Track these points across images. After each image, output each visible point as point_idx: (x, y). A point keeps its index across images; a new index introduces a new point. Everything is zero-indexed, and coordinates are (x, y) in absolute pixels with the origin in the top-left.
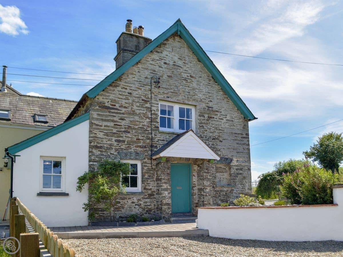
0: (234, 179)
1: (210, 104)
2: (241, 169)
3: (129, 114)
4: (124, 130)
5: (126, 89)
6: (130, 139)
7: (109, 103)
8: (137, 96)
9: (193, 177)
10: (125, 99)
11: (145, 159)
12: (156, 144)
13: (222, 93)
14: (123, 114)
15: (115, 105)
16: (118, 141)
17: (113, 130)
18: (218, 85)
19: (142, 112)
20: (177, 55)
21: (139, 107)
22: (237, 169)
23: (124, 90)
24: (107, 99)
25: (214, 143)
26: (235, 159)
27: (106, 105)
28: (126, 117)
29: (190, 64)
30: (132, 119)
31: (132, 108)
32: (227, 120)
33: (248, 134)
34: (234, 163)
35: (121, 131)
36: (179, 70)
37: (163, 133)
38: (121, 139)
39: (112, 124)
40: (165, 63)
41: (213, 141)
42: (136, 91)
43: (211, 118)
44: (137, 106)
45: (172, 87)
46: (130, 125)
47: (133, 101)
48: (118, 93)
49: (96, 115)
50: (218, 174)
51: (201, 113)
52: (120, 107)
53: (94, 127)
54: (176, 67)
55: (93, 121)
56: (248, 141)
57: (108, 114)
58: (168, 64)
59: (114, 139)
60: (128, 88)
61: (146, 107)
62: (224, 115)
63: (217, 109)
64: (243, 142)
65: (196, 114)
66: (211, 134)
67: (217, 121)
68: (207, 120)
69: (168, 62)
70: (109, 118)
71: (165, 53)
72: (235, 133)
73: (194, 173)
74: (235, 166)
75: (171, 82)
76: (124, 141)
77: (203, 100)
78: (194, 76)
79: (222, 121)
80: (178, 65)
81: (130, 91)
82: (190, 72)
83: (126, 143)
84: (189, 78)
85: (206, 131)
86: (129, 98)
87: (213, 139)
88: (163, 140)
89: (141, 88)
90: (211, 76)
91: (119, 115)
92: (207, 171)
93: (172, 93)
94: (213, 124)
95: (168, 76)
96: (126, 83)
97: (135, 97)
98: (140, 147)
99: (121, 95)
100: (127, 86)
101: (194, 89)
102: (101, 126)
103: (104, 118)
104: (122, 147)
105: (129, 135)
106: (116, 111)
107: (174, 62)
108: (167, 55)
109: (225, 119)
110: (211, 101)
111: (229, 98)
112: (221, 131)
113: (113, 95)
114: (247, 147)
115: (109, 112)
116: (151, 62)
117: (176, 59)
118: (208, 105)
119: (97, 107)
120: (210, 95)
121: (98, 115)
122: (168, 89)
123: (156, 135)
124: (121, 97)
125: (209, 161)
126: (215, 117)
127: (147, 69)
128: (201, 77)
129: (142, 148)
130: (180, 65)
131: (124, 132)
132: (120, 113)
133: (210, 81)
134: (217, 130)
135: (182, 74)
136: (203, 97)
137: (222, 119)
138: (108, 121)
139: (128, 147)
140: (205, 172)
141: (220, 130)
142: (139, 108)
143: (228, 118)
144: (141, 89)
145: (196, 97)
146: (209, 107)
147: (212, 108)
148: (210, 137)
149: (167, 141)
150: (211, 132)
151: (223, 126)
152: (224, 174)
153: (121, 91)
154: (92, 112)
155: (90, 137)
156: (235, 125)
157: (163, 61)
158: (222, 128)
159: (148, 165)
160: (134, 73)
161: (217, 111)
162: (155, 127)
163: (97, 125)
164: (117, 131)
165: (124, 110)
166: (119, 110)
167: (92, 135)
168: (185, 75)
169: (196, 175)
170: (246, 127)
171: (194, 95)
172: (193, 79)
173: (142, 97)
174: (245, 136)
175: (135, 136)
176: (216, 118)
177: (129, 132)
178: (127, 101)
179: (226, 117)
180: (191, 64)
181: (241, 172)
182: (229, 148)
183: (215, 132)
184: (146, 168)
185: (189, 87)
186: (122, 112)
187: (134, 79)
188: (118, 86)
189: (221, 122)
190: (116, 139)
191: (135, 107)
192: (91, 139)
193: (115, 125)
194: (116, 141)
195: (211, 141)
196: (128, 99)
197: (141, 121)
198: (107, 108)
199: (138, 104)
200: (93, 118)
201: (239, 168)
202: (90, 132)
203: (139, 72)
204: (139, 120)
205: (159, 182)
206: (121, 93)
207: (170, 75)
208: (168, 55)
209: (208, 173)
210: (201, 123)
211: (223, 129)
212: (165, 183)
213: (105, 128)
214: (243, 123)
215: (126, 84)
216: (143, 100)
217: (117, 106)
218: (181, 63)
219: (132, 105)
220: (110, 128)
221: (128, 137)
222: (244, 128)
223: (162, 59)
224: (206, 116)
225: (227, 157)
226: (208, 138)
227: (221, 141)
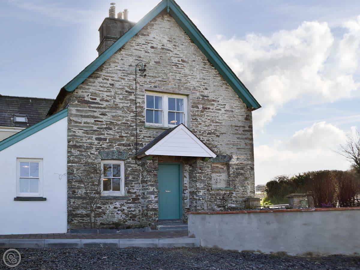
0: (234, 180)
1: (206, 93)
2: (242, 169)
3: (112, 108)
4: (105, 126)
5: (108, 80)
6: (112, 137)
7: (89, 96)
8: (120, 87)
9: (184, 179)
10: (106, 91)
11: (128, 158)
12: (141, 141)
13: (219, 78)
14: (105, 108)
15: (95, 99)
16: (99, 139)
17: (93, 127)
18: (215, 69)
19: (125, 105)
20: (166, 37)
21: (122, 99)
22: (236, 169)
23: (105, 81)
24: (86, 92)
25: (210, 138)
26: (235, 157)
27: (86, 99)
28: (108, 112)
29: (181, 46)
30: (114, 114)
31: (114, 101)
32: (225, 110)
33: (251, 127)
34: (234, 161)
35: (102, 128)
36: (168, 55)
37: (149, 128)
38: (102, 137)
39: (92, 120)
40: (152, 47)
41: (209, 136)
42: (119, 81)
43: (206, 108)
44: (120, 99)
45: (160, 75)
46: (112, 121)
47: (116, 93)
48: (99, 85)
49: (75, 111)
50: (214, 175)
51: (194, 103)
52: (101, 100)
53: (73, 124)
54: (164, 51)
55: (71, 118)
56: (252, 135)
57: (88, 109)
58: (156, 48)
59: (94, 137)
60: (110, 78)
61: (130, 100)
62: (221, 105)
63: (213, 98)
64: (245, 137)
65: (188, 105)
66: (206, 128)
67: (214, 112)
68: (202, 112)
69: (155, 46)
70: (89, 114)
71: (152, 35)
72: (235, 126)
73: (185, 174)
74: (234, 164)
75: (159, 69)
76: (105, 139)
77: (197, 88)
78: (186, 60)
79: (219, 111)
80: (167, 48)
81: (112, 82)
82: (181, 56)
83: (108, 141)
84: (181, 63)
85: (200, 124)
86: (112, 90)
87: (209, 134)
88: (150, 137)
89: (124, 77)
90: (206, 59)
91: (100, 110)
92: (200, 171)
93: (161, 81)
94: (208, 116)
95: (155, 62)
96: (108, 73)
97: (118, 89)
98: (123, 145)
99: (102, 87)
100: (109, 77)
101: (186, 76)
102: (80, 123)
103: (83, 114)
104: (103, 146)
105: (111, 132)
106: (97, 105)
107: (162, 45)
108: (154, 38)
109: (223, 109)
110: (206, 89)
111: (228, 84)
112: (218, 124)
113: (94, 88)
114: (250, 142)
115: (89, 107)
116: (136, 47)
117: (165, 41)
118: (202, 93)
119: (76, 102)
120: (205, 81)
121: (77, 110)
122: (156, 77)
123: (141, 131)
124: (102, 89)
125: (203, 159)
126: (211, 107)
127: (131, 55)
128: (194, 61)
129: (126, 146)
130: (169, 49)
131: (106, 128)
132: (101, 108)
133: (205, 64)
134: (213, 123)
135: (172, 58)
136: (197, 84)
137: (219, 110)
138: (88, 117)
139: (110, 145)
140: (199, 173)
141: (217, 122)
142: (122, 101)
143: (227, 107)
144: (124, 79)
145: (189, 84)
146: (203, 96)
147: (208, 97)
148: (205, 131)
149: (154, 137)
150: (206, 126)
151: (220, 118)
152: (221, 174)
153: (102, 82)
154: (71, 108)
155: (68, 136)
156: (235, 116)
157: (150, 45)
158: (219, 120)
159: (132, 165)
160: (117, 61)
161: (214, 101)
162: (140, 122)
163: (76, 122)
164: (97, 128)
165: (105, 104)
166: (99, 104)
167: (70, 134)
168: (175, 60)
169: (188, 176)
170: (249, 118)
171: (186, 83)
172: (185, 64)
173: (126, 88)
174: (247, 128)
175: (118, 132)
176: (212, 109)
177: (111, 129)
178: (108, 94)
179: (224, 107)
180: (183, 46)
181: (242, 171)
182: (227, 144)
183: (211, 125)
184: (129, 169)
185: (180, 73)
186: (103, 106)
187: (116, 68)
188: (99, 77)
189: (219, 113)
190: (97, 137)
191: (117, 100)
192: (70, 137)
193: (95, 121)
194: (96, 139)
195: (206, 136)
196: (110, 92)
197: (124, 115)
198: (88, 102)
199: (121, 97)
200: (72, 114)
201: (239, 167)
202: (69, 130)
203: (122, 59)
204: (122, 115)
205: (145, 185)
206: (102, 85)
207: (158, 60)
208: (156, 37)
209: (201, 173)
210: (194, 115)
211: (220, 122)
212: (152, 185)
213: (85, 125)
214: (246, 114)
215: (108, 75)
216: (126, 91)
217: (98, 100)
218: (170, 46)
219: (115, 98)
220: (90, 125)
221: (110, 134)
222: (246, 119)
223: (148, 43)
224: (200, 106)
225: (225, 154)
226: (203, 133)
227: (218, 136)
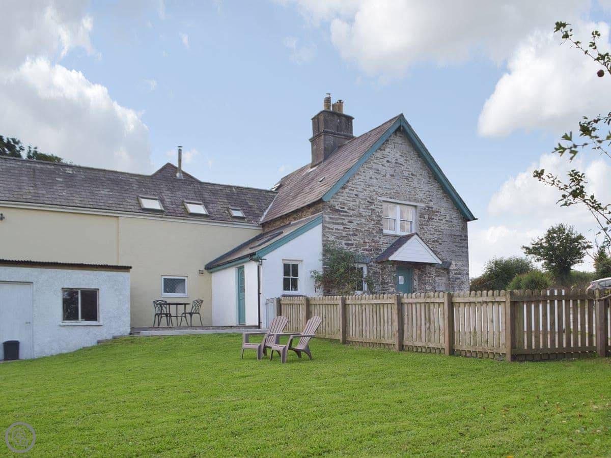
0: (453, 284)
1: (431, 204)
2: (460, 274)
3: (357, 216)
4: (352, 233)
5: (353, 190)
6: (357, 242)
7: (339, 206)
8: (364, 197)
9: (413, 282)
10: (352, 201)
11: (371, 262)
12: (380, 247)
13: (441, 191)
14: (351, 216)
15: (344, 208)
16: (347, 244)
17: (342, 233)
18: (438, 182)
19: (367, 214)
20: (398, 152)
21: (365, 209)
22: (456, 274)
23: (351, 192)
24: (336, 201)
25: (434, 246)
26: (454, 263)
27: (337, 207)
28: (354, 220)
29: (411, 161)
30: (359, 222)
31: (358, 210)
32: (446, 221)
33: (466, 236)
34: (453, 267)
35: (350, 235)
36: (400, 168)
37: (387, 235)
38: (350, 242)
39: (341, 227)
40: (388, 161)
41: (433, 243)
42: (362, 192)
43: (431, 219)
44: (363, 208)
45: (394, 187)
46: (357, 228)
47: (360, 203)
48: (346, 195)
49: (328, 218)
50: (437, 279)
51: (421, 214)
52: (348, 209)
53: (327, 230)
54: (397, 165)
55: (325, 225)
56: (467, 243)
57: (338, 217)
58: (391, 162)
59: (344, 242)
60: (355, 189)
61: (371, 209)
62: (443, 216)
63: (437, 209)
64: (461, 245)
65: (416, 215)
66: (431, 236)
67: (438, 222)
68: (428, 221)
69: (390, 160)
70: (338, 221)
71: (387, 150)
72: (455, 235)
73: (415, 277)
74: (454, 270)
75: (394, 181)
76: (352, 245)
77: (424, 200)
78: (415, 174)
79: (442, 222)
80: (399, 162)
81: (357, 193)
82: (411, 169)
83: (354, 246)
84: (410, 176)
85: (426, 233)
86: (357, 200)
87: (433, 242)
88: (387, 243)
89: (366, 189)
90: (431, 173)
91: (348, 218)
92: (428, 275)
93: (395, 193)
94: (432, 225)
95: (390, 175)
96: (353, 184)
97: (362, 199)
98: (367, 250)
99: (349, 197)
100: (354, 188)
101: (415, 188)
102: (333, 229)
103: (334, 221)
104: (350, 250)
105: (357, 238)
106: (345, 214)
107: (396, 160)
108: (389, 153)
109: (444, 220)
110: (431, 201)
111: (448, 197)
112: (440, 233)
113: (343, 198)
114: (465, 250)
115: (339, 215)
116: (375, 161)
117: (398, 156)
118: (428, 205)
119: (329, 210)
120: (430, 193)
121: (330, 218)
122: (391, 189)
123: (380, 238)
124: (349, 199)
125: (431, 265)
126: (435, 218)
127: (371, 168)
128: (421, 175)
129: (369, 251)
130: (401, 163)
131: (352, 235)
132: (348, 216)
133: (430, 178)
134: (437, 232)
135: (404, 172)
136: (424, 197)
137: (442, 220)
138: (338, 224)
139: (356, 250)
141: (440, 231)
142: (365, 210)
143: (448, 218)
144: (366, 190)
145: (417, 196)
146: (429, 207)
147: (432, 208)
148: (430, 239)
149: (390, 244)
150: (431, 234)
151: (442, 227)
152: (443, 278)
153: (348, 193)
154: (325, 216)
155: (323, 241)
156: (454, 226)
157: (386, 159)
158: (441, 229)
159: (374, 268)
160: (360, 173)
161: (437, 212)
162: (379, 230)
163: (329, 229)
164: (346, 234)
165: (351, 212)
166: (347, 213)
167: (325, 239)
168: (406, 174)
169: (417, 280)
170: (465, 229)
171: (415, 195)
172: (414, 177)
173: (368, 198)
174: (463, 238)
175: (362, 239)
176: (436, 219)
177: (356, 235)
178: (354, 203)
179: (445, 217)
180: (412, 161)
181: (459, 276)
182: (447, 251)
183: (435, 234)
184: (371, 272)
185: (410, 186)
186: (350, 215)
187: (359, 180)
188: (346, 188)
189: (441, 223)
190: (346, 242)
191: (361, 209)
192: (325, 242)
193: (345, 228)
194: (346, 244)
195: (430, 244)
196: (355, 202)
197: (367, 223)
198: (338, 211)
199: (364, 206)
200: (325, 221)
201: (457, 272)
202: (323, 235)
203: (364, 172)
204: (365, 223)
205: (386, 286)
206: (349, 195)
207: (392, 173)
208: (391, 152)
209: (429, 277)
210: (422, 225)
211: (442, 231)
212: (392, 286)
213: (337, 231)
214: (462, 224)
215: (354, 186)
216: (368, 202)
217: (346, 209)
218: (401, 160)
219: (359, 207)
220: (340, 231)
221: (355, 240)
222: (463, 229)
223: (385, 157)
224: (426, 216)
225: (446, 260)
226: (428, 241)
227: (440, 244)
